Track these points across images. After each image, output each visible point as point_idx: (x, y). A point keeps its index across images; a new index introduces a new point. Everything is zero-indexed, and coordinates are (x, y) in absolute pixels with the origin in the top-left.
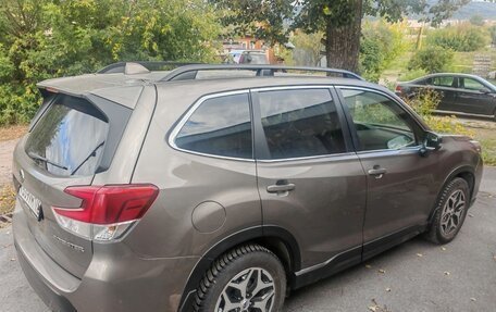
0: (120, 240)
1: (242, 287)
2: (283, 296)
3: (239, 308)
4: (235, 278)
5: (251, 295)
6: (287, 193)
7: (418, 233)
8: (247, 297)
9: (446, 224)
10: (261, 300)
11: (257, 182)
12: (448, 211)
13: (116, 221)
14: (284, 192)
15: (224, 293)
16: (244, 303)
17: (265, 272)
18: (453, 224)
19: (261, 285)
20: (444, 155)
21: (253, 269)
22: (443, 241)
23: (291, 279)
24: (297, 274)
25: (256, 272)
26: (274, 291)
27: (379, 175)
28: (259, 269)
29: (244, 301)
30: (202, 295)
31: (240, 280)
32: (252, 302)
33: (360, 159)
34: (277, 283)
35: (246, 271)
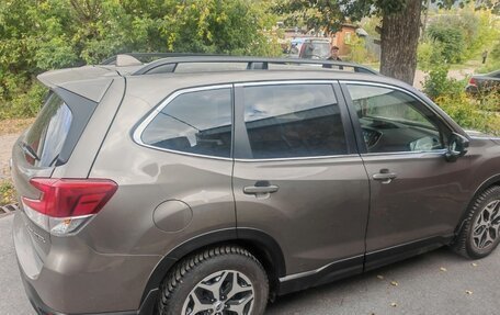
0: (74, 234)
1: (215, 289)
2: (264, 301)
3: (212, 310)
4: (206, 279)
5: (226, 297)
6: (268, 195)
7: (440, 245)
8: (221, 299)
9: (480, 237)
10: (238, 304)
11: (232, 182)
12: (483, 223)
13: (70, 215)
14: (265, 193)
15: (192, 293)
16: (218, 305)
17: (242, 275)
18: (489, 238)
19: (236, 288)
20: (479, 160)
21: (227, 272)
22: (474, 256)
23: (273, 285)
24: (281, 280)
25: (231, 275)
26: (253, 296)
27: (386, 179)
28: (235, 272)
29: (218, 303)
30: (167, 294)
31: (212, 281)
32: (228, 304)
33: (363, 162)
34: (256, 287)
35: (220, 273)
